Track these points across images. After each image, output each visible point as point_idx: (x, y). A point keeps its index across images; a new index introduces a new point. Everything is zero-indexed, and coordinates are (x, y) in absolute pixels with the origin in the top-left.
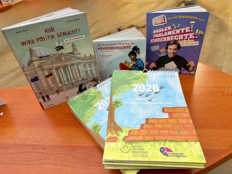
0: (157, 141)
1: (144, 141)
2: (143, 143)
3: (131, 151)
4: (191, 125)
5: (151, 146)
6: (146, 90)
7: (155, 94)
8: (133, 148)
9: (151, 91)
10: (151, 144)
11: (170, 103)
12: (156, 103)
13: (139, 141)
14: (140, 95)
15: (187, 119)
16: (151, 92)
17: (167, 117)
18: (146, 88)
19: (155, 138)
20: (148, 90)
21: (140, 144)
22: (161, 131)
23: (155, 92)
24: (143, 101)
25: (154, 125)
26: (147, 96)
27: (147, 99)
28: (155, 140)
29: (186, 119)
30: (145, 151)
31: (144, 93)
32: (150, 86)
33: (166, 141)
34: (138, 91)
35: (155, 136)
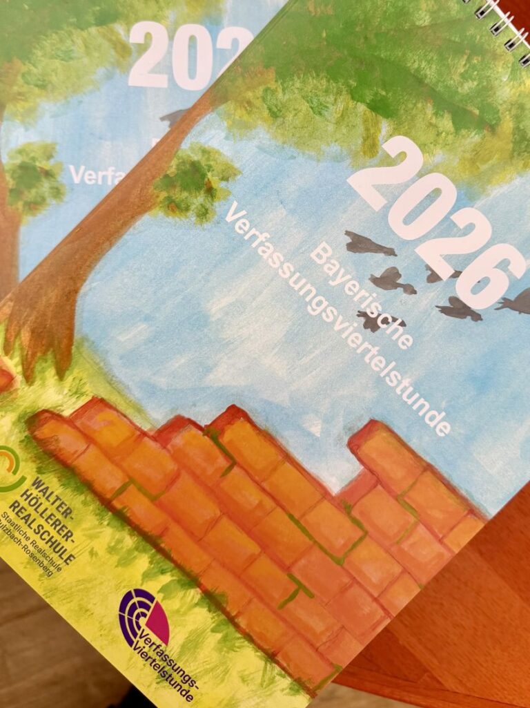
0: (160, 550)
1: (106, 504)
2: (94, 506)
3: (15, 496)
4: (381, 613)
5: (112, 550)
6: (420, 240)
7: (444, 310)
8: (35, 492)
9: (445, 271)
10: (119, 541)
11: (443, 428)
12: (376, 362)
13: (87, 485)
15: (405, 571)
16: (433, 277)
19: (165, 531)
20: (435, 254)
21: (77, 500)
22: (225, 522)
25: (236, 470)
26: (388, 281)
27: (363, 299)
28: (151, 540)
29: (397, 569)
30: (67, 545)
31: (390, 252)
33: (191, 580)
35: (178, 521)
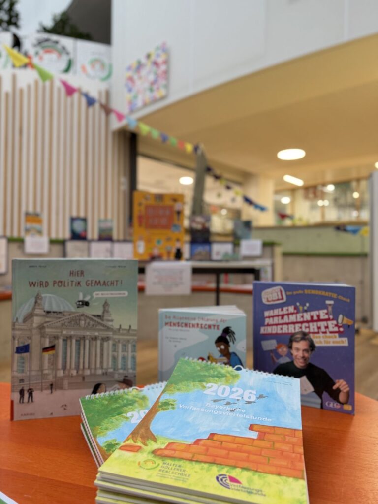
0: (217, 464)
1: (191, 460)
2: (187, 462)
3: (159, 468)
4: (299, 455)
5: (202, 469)
6: (229, 396)
7: (246, 403)
8: (165, 465)
9: (240, 398)
10: (202, 466)
11: (270, 420)
12: (241, 416)
13: (181, 459)
14: (215, 401)
15: (293, 445)
17: (255, 437)
18: (232, 392)
19: (215, 460)
20: (234, 396)
21: (181, 463)
22: (231, 453)
23: (246, 401)
24: (218, 410)
25: (223, 443)
26: (228, 403)
27: (225, 408)
28: (213, 463)
29: (291, 446)
30: (186, 473)
31: (224, 400)
32: (240, 391)
33: (235, 467)
34: (214, 394)
35: (217, 456)
